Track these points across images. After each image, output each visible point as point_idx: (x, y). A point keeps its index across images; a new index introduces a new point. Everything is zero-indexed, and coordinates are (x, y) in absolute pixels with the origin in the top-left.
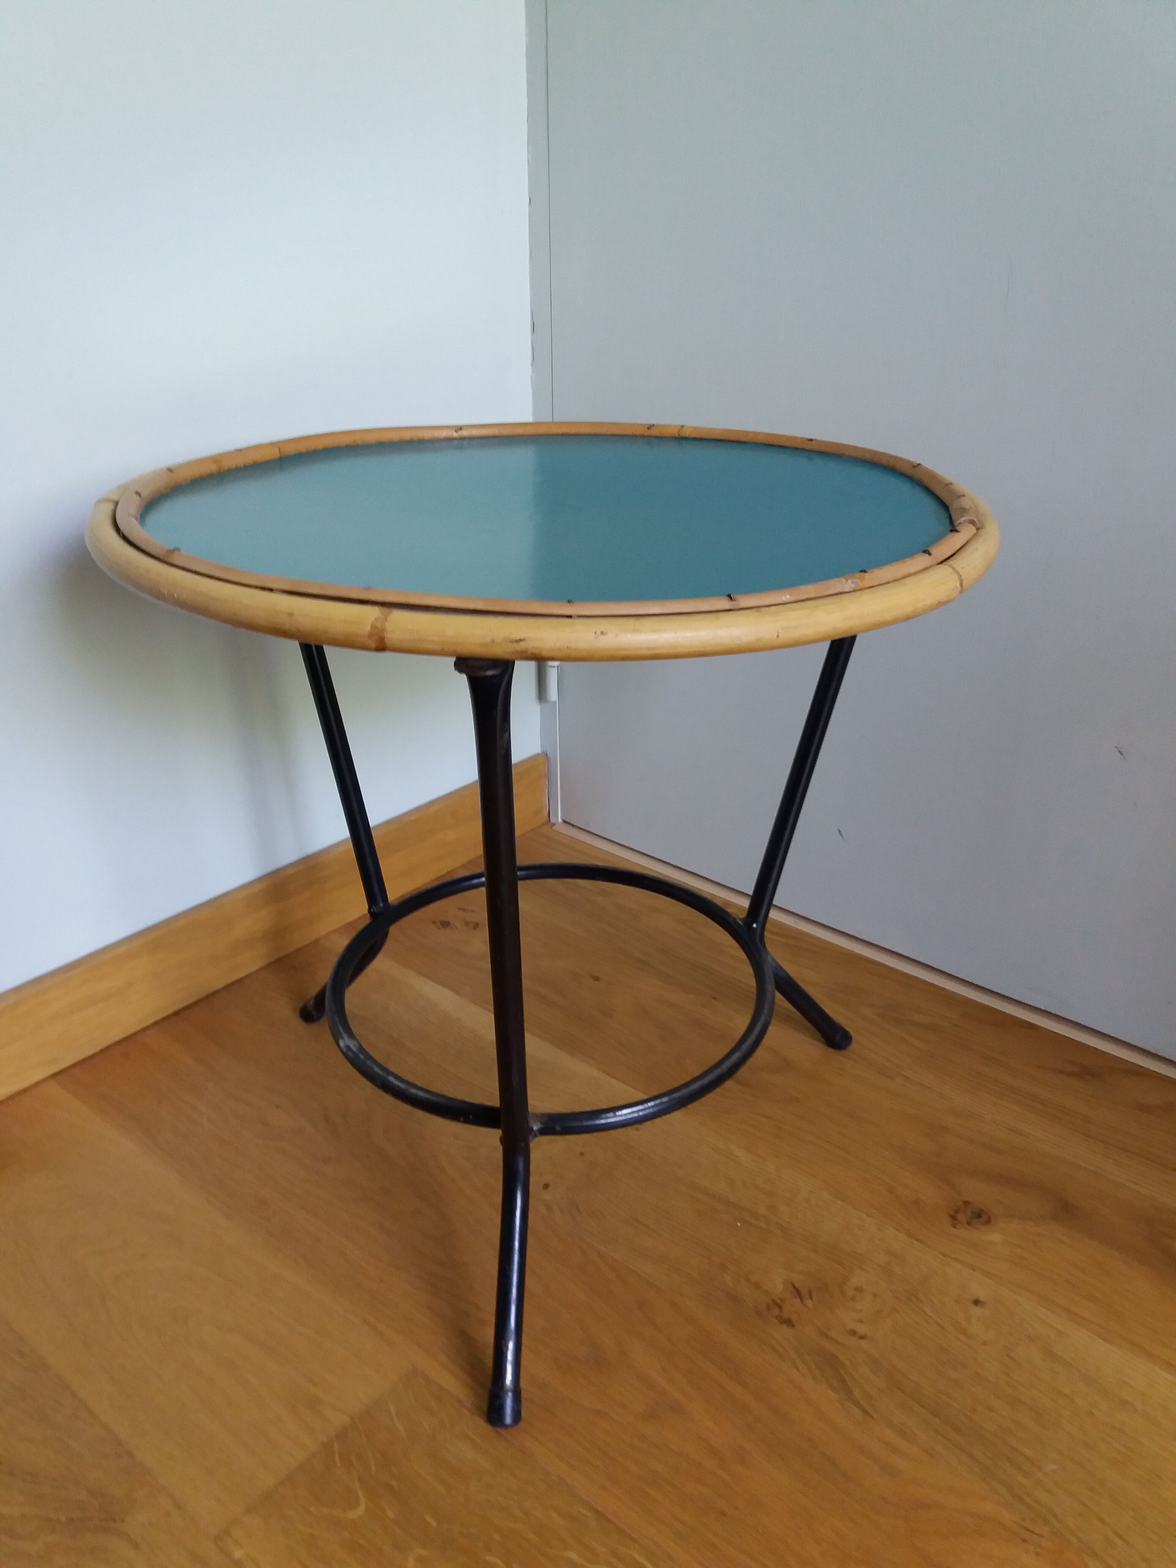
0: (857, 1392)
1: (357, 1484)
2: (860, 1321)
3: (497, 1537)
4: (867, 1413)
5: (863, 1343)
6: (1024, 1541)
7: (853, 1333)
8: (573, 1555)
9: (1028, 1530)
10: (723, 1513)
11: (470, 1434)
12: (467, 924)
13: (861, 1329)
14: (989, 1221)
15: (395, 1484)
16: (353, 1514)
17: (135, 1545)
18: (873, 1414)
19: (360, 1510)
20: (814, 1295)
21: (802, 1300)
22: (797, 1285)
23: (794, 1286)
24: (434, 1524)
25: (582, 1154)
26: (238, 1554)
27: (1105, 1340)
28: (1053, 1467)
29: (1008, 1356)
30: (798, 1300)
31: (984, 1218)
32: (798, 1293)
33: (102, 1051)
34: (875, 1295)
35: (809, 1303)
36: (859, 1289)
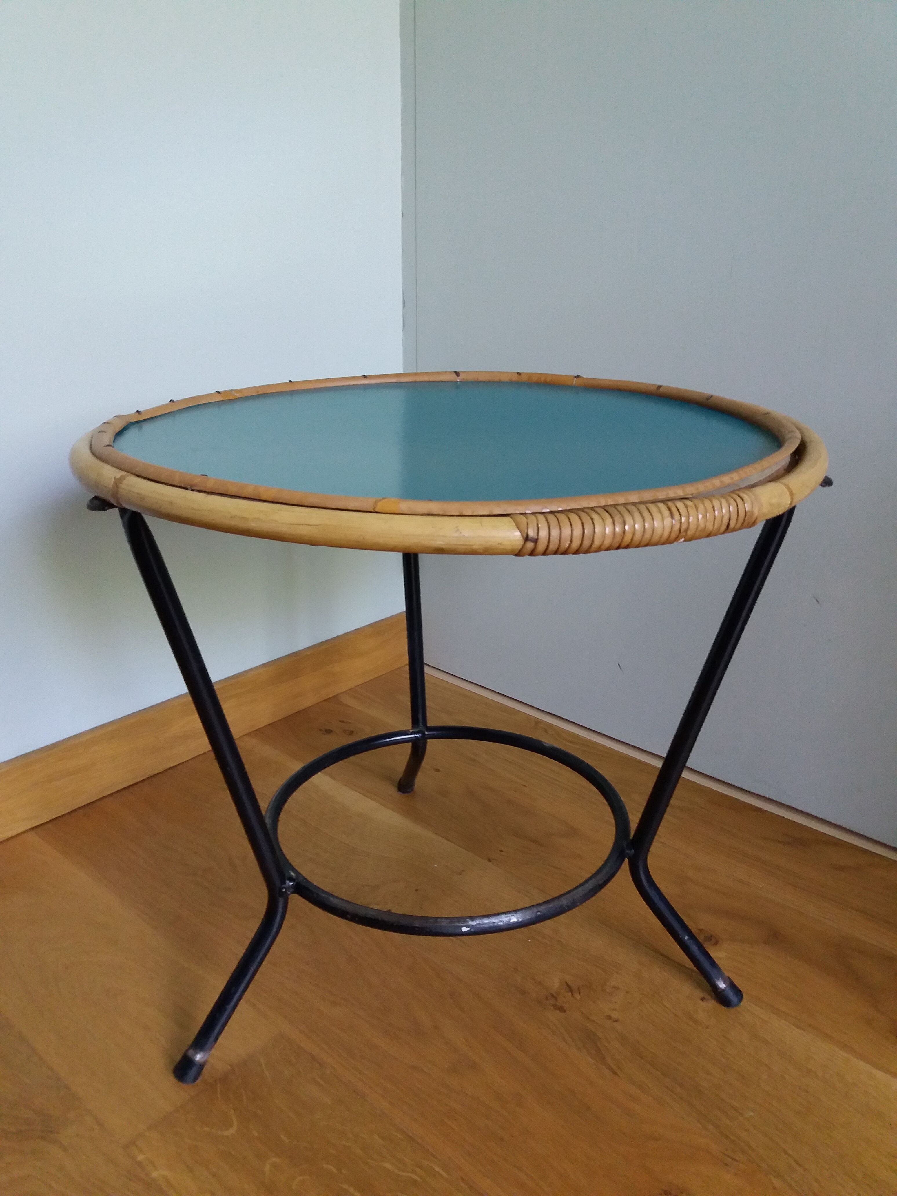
0: (609, 1060)
1: (232, 1111)
2: (615, 1010)
3: (332, 1151)
4: (615, 1073)
5: (615, 1024)
6: (726, 1165)
7: (609, 1017)
8: (388, 1165)
9: (729, 1157)
10: (502, 1139)
11: (319, 1080)
12: (345, 731)
13: (615, 1015)
14: (716, 943)
15: (260, 1112)
16: (227, 1133)
17: (64, 1149)
18: (619, 1072)
19: (232, 1131)
20: (582, 991)
21: (572, 994)
22: (569, 983)
23: (567, 984)
24: (287, 1141)
25: (417, 890)
26: (140, 1158)
27: (798, 1027)
28: (752, 1114)
29: (724, 1036)
30: (570, 994)
31: (714, 940)
32: (570, 989)
33: (70, 813)
34: (627, 992)
35: (578, 996)
36: (616, 988)
